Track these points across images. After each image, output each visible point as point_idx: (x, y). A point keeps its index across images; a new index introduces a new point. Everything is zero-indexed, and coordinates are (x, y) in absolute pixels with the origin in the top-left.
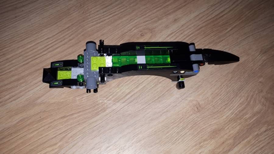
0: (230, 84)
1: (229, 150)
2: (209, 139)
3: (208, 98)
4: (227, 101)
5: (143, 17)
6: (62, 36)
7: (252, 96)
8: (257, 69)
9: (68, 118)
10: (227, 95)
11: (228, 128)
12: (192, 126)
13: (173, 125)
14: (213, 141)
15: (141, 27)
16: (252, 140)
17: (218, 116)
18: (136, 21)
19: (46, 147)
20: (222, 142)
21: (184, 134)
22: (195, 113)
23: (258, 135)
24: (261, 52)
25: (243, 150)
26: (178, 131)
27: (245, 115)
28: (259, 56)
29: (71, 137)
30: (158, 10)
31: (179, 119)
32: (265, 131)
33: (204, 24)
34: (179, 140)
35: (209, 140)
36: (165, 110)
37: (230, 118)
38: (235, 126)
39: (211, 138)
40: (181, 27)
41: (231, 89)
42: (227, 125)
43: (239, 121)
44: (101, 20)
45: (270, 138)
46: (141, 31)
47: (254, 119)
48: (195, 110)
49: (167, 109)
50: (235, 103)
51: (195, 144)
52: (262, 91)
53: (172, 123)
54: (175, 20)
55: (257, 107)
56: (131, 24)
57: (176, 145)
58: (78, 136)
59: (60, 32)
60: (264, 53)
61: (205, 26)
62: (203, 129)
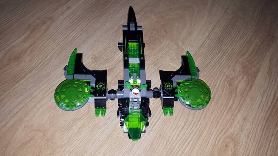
15: (42, 18)
17: (110, 61)
33: (90, 6)
40: (73, 12)
42: (117, 65)
48: (93, 61)
54: (68, 8)
56: (34, 17)
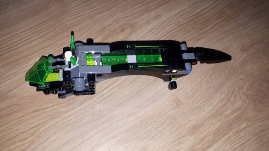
0: (210, 80)
1: (209, 147)
2: (189, 135)
3: (187, 93)
4: (208, 97)
5: (124, 12)
6: (39, 29)
7: (233, 92)
8: (238, 66)
9: (41, 112)
10: (207, 91)
11: (208, 125)
12: (171, 121)
13: (151, 120)
14: (193, 137)
15: (121, 22)
16: (232, 137)
17: (197, 112)
18: (116, 16)
19: (16, 142)
20: (202, 139)
21: (162, 130)
22: (174, 109)
23: (238, 132)
24: (241, 49)
25: (223, 146)
26: (156, 126)
27: (226, 112)
28: (240, 53)
29: (43, 131)
30: (139, 7)
31: (157, 115)
32: (245, 128)
33: (185, 21)
34: (157, 136)
35: (188, 137)
36: (144, 105)
37: (210, 114)
38: (215, 122)
39: (190, 134)
40: (162, 24)
41: (212, 85)
42: (206, 121)
43: (219, 118)
44: (81, 14)
45: (250, 135)
46: (121, 26)
47: (234, 115)
48: (174, 106)
49: (146, 104)
50: (215, 99)
51: (173, 140)
52: (242, 88)
53: (150, 118)
54: (157, 17)
55: (238, 103)
56: (112, 18)
57: (154, 141)
58: (51, 130)
59: (38, 25)
60: (244, 51)
61: (186, 23)
62: (182, 124)
